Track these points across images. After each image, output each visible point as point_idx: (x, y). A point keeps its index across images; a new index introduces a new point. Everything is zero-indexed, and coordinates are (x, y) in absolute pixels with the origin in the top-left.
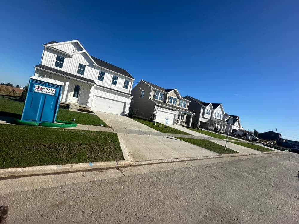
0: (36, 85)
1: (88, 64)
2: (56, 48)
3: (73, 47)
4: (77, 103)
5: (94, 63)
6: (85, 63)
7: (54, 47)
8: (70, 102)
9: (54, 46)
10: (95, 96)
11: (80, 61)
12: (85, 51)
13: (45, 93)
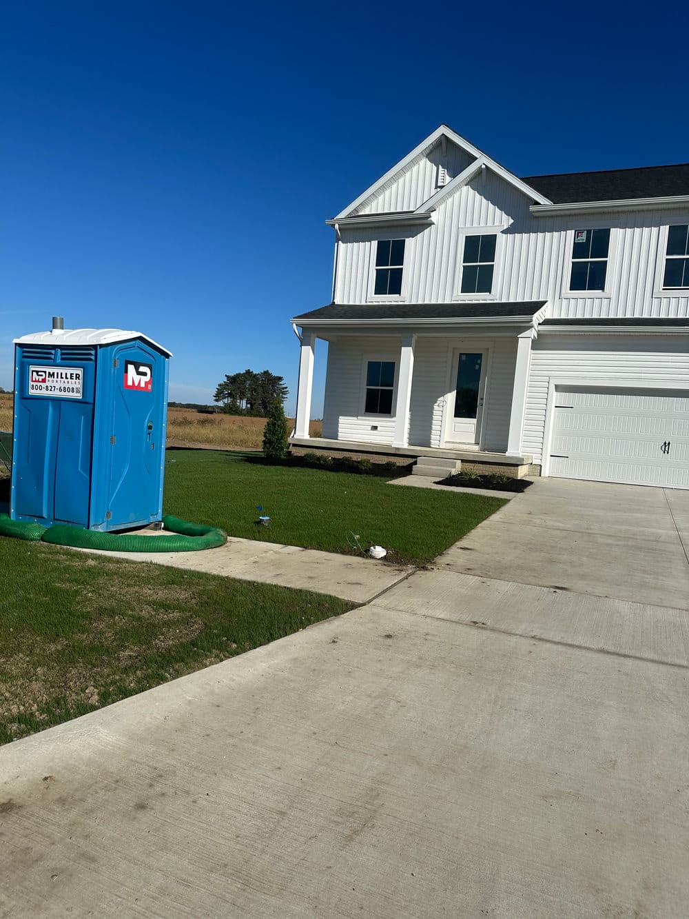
0: (32, 368)
1: (507, 221)
2: (373, 212)
3: (435, 168)
4: (476, 448)
5: (537, 203)
6: (491, 220)
7: (366, 211)
8: (443, 446)
9: (362, 205)
10: (558, 388)
11: (468, 225)
12: (483, 160)
13: (56, 394)
